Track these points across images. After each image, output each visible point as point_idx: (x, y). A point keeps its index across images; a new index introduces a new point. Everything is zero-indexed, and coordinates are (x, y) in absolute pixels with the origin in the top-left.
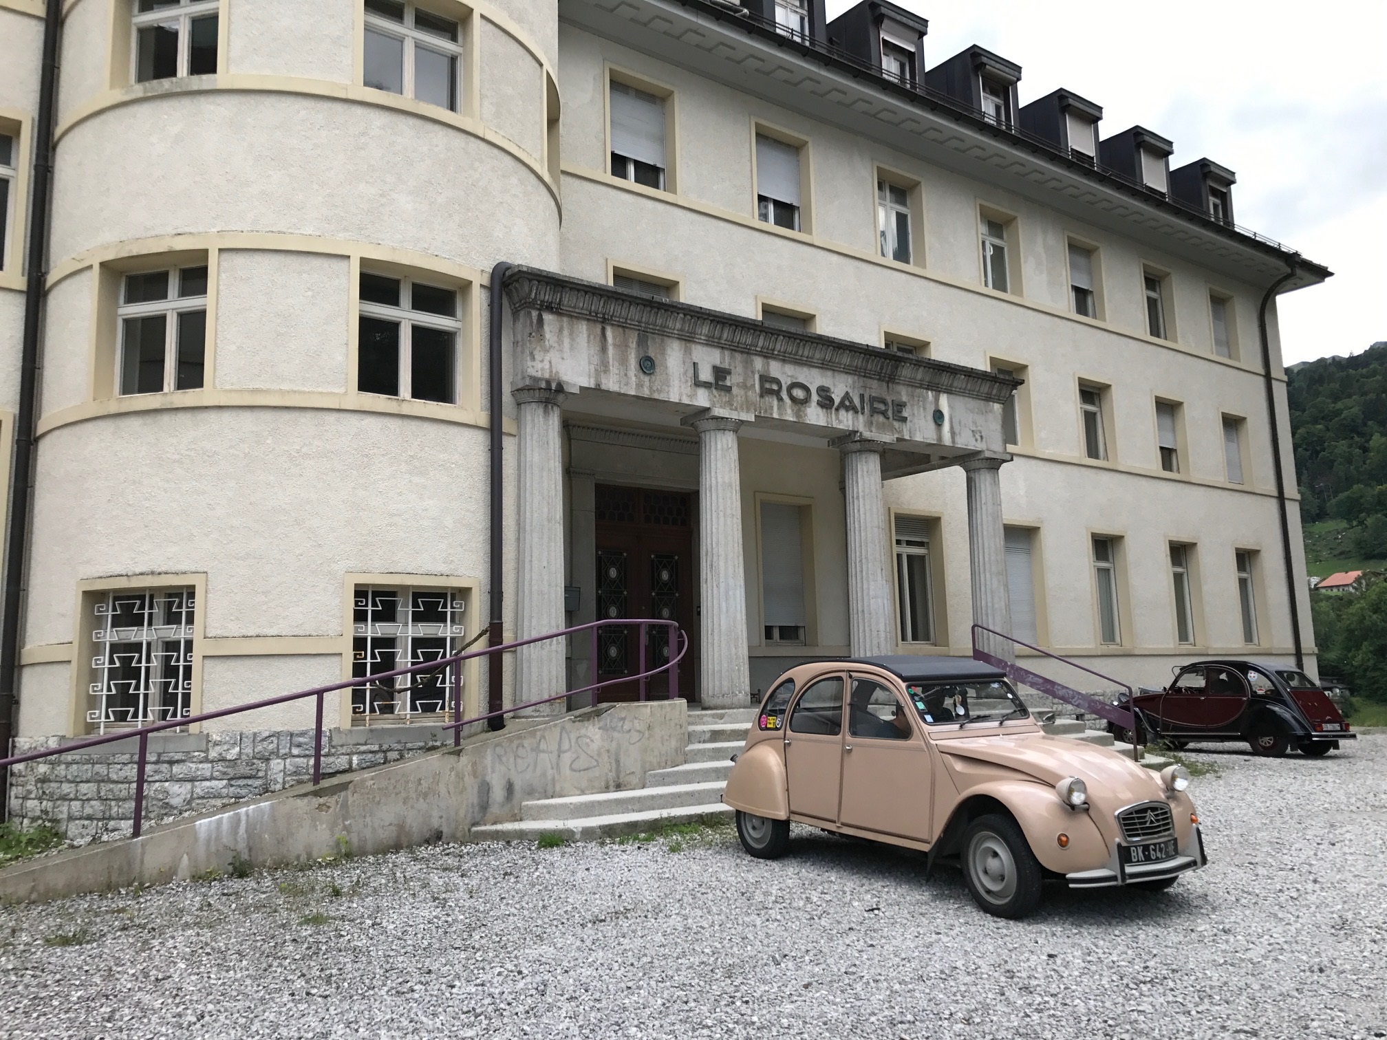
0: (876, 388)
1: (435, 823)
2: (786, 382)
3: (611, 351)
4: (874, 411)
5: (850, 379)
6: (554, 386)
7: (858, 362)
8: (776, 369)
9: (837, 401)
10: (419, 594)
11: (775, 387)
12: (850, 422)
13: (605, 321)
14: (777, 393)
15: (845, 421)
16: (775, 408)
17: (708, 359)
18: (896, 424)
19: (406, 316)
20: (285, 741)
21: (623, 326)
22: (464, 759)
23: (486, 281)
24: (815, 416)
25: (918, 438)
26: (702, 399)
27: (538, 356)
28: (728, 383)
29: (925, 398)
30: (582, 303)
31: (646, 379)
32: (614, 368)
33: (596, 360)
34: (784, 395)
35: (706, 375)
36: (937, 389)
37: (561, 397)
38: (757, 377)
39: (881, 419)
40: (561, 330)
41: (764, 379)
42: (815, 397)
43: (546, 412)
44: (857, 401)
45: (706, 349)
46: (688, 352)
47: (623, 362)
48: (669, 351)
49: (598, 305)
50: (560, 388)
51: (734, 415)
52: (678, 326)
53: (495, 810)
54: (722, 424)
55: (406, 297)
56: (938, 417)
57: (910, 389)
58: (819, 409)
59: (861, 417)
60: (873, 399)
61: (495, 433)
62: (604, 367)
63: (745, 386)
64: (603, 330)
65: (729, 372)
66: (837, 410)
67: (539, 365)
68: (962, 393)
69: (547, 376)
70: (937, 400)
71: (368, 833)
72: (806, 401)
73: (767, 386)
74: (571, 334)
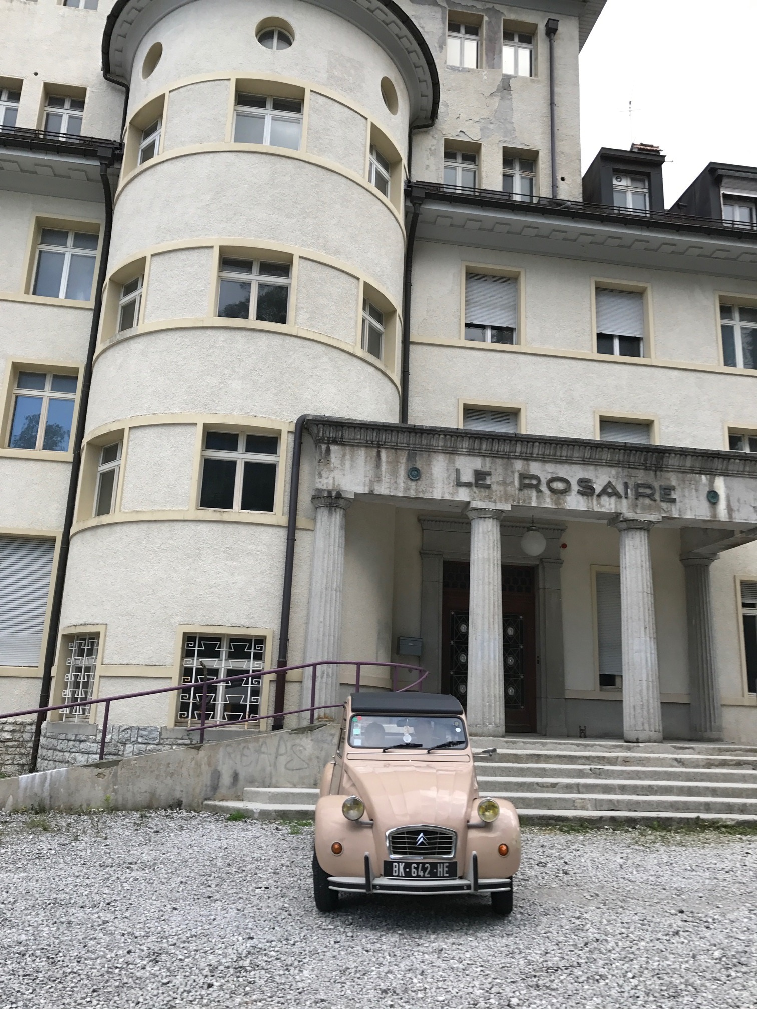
0: (641, 476)
1: (178, 795)
2: (544, 478)
3: (384, 467)
4: (638, 496)
5: (613, 471)
6: (334, 495)
7: (619, 456)
8: (535, 468)
9: (598, 488)
10: (233, 639)
11: (534, 482)
12: (613, 506)
13: (379, 446)
14: (537, 487)
15: (609, 505)
16: (534, 499)
17: (468, 466)
18: (664, 505)
19: (241, 457)
20: (135, 732)
21: (395, 448)
22: (202, 753)
23: (292, 429)
24: (575, 502)
25: (689, 515)
26: (463, 495)
27: (324, 475)
28: (488, 482)
29: (698, 482)
30: (359, 436)
31: (413, 484)
32: (386, 478)
33: (371, 474)
34: (544, 488)
35: (467, 476)
36: (713, 474)
37: (341, 502)
38: (516, 476)
39: (647, 501)
40: (344, 456)
41: (522, 477)
42: (575, 487)
43: (330, 513)
44: (620, 489)
45: (468, 459)
46: (451, 462)
47: (394, 473)
48: (434, 463)
49: (372, 436)
50: (339, 496)
51: (492, 506)
52: (441, 444)
53: (223, 791)
54: (482, 513)
55: (242, 444)
56: (713, 497)
57: (680, 475)
58: (580, 498)
59: (624, 502)
60: (638, 486)
61: (292, 529)
62: (377, 479)
63: (504, 483)
64: (379, 453)
65: (489, 474)
66: (599, 496)
67: (324, 481)
68: (741, 475)
69: (330, 488)
70: (712, 483)
71: (129, 796)
72: (567, 491)
73: (527, 482)
74: (352, 458)
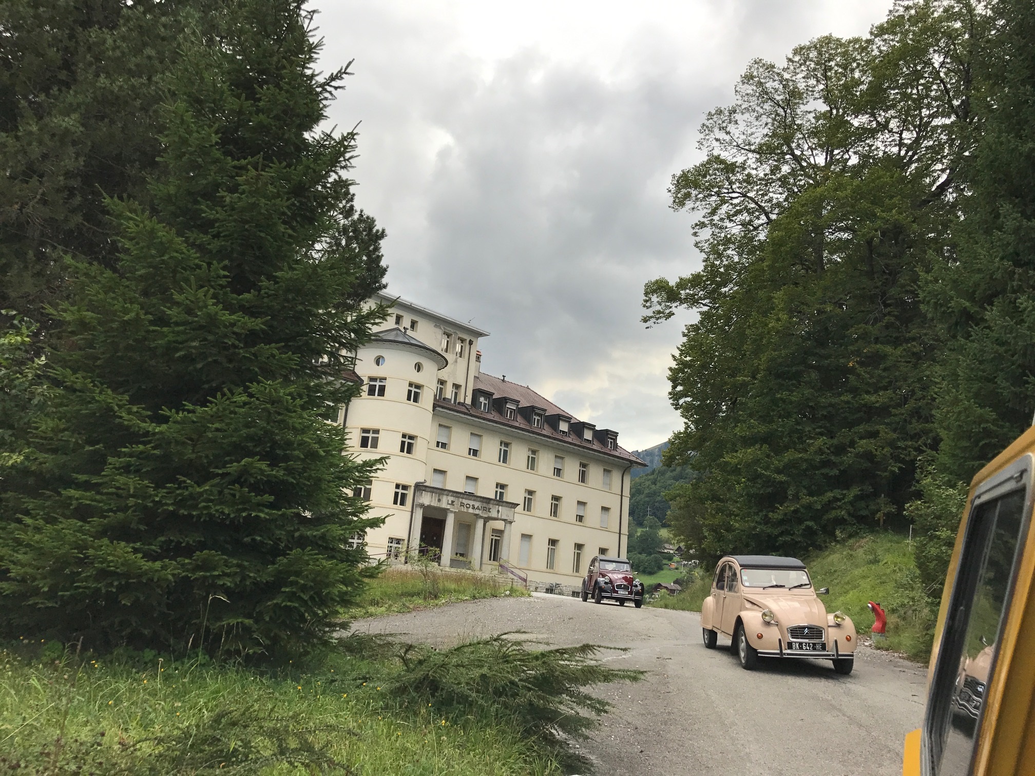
0: (485, 505)
2: (466, 503)
3: (433, 498)
4: (484, 510)
5: (479, 503)
7: (482, 500)
8: (464, 501)
10: (398, 539)
12: (478, 512)
16: (463, 509)
18: (488, 512)
19: (400, 491)
21: (436, 494)
24: (471, 510)
25: (493, 515)
26: (448, 507)
27: (421, 499)
28: (454, 504)
29: (496, 507)
30: (429, 490)
31: (439, 503)
34: (465, 506)
35: (450, 502)
36: (499, 505)
37: (424, 506)
40: (425, 494)
42: (471, 507)
43: (421, 509)
44: (480, 508)
45: (450, 497)
46: (447, 498)
47: (435, 500)
48: (443, 498)
49: (432, 490)
51: (454, 510)
52: (446, 493)
54: (452, 512)
55: (401, 487)
56: (498, 511)
57: (493, 505)
59: (481, 511)
61: (412, 512)
62: (431, 501)
63: (457, 504)
64: (432, 494)
66: (476, 509)
68: (505, 506)
69: (422, 502)
70: (499, 508)
73: (462, 504)
